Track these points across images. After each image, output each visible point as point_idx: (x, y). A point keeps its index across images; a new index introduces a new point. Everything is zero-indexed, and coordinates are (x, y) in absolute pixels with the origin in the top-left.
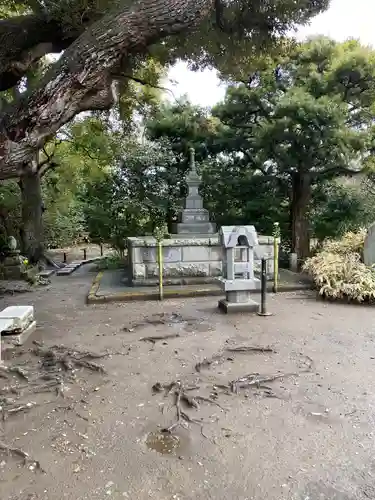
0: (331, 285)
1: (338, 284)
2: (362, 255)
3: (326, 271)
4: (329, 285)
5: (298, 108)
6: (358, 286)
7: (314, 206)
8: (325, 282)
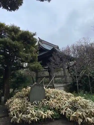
0: (17, 116)
1: (20, 115)
2: (29, 98)
3: (14, 109)
4: (15, 117)
5: (7, 42)
6: (29, 116)
7: (12, 78)
8: (14, 115)
